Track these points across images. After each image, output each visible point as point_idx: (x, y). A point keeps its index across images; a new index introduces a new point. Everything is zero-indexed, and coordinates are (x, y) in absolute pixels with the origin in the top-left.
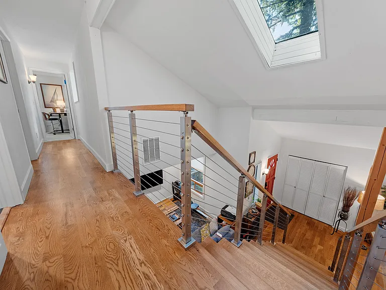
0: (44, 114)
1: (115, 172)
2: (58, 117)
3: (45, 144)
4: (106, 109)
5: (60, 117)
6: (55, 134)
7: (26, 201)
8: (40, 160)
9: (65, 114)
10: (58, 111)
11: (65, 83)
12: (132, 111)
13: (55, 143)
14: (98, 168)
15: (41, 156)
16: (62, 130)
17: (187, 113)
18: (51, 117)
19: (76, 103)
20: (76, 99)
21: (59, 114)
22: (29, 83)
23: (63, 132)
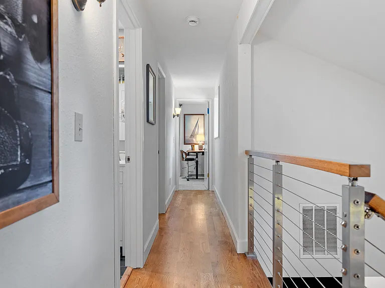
0: (182, 152)
1: (249, 258)
2: (195, 157)
3: (177, 192)
4: (247, 152)
5: (197, 157)
6: (188, 180)
7: (145, 265)
8: (167, 215)
9: (203, 153)
10: (196, 149)
11: (208, 113)
12: (278, 162)
13: (186, 193)
14: (228, 244)
15: (169, 210)
16: (197, 175)
17: (356, 179)
18: (188, 157)
19: (215, 139)
20: (216, 135)
21: (197, 153)
22: (174, 116)
23: (197, 178)
